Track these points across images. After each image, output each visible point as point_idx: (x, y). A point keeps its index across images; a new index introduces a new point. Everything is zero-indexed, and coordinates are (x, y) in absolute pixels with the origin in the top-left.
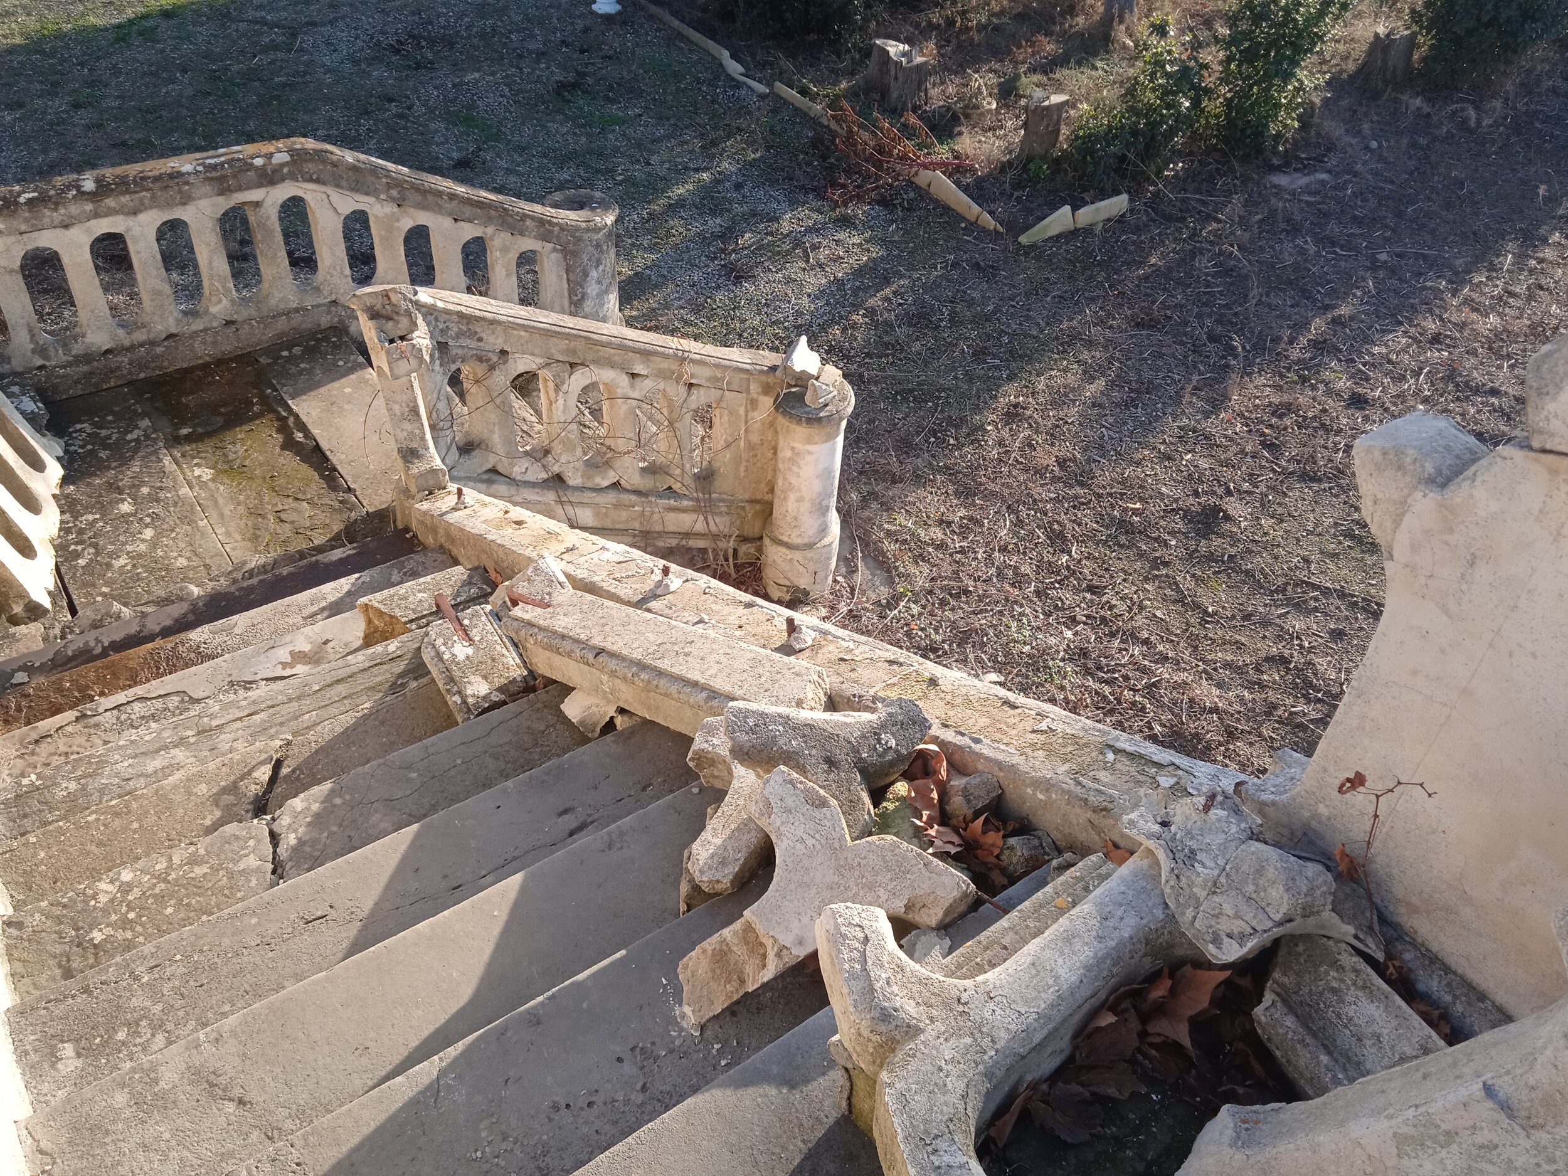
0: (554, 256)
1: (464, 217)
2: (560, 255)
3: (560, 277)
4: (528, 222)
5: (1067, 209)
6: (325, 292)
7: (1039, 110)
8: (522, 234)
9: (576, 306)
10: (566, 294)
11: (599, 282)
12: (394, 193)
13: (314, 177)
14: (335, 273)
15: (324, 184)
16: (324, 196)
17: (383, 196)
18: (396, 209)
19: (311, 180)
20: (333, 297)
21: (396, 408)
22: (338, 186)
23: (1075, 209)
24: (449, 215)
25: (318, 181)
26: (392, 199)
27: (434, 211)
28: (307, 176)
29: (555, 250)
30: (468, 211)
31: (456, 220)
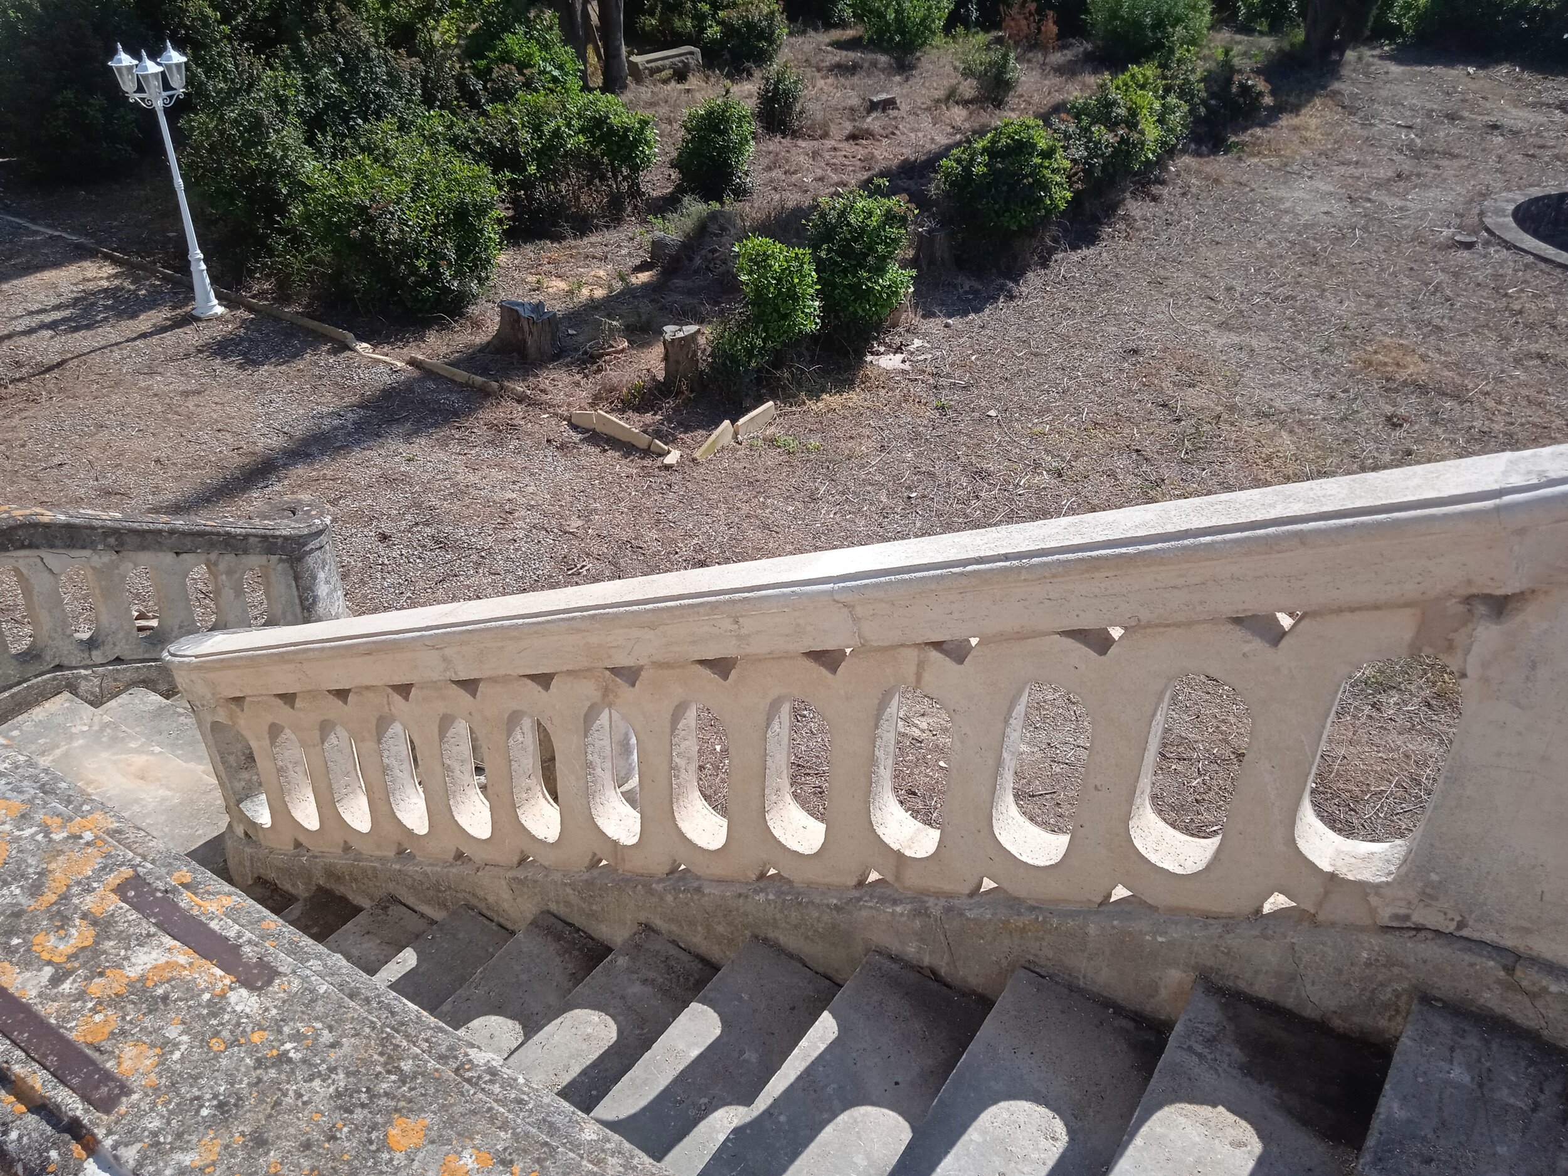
0: (280, 567)
1: (185, 549)
2: (286, 565)
3: (289, 586)
4: (251, 540)
5: (727, 422)
6: (48, 659)
7: (676, 343)
8: (246, 552)
9: (309, 611)
10: (297, 601)
11: (327, 582)
12: (112, 541)
13: (26, 543)
14: (56, 636)
15: (37, 547)
16: (38, 560)
17: (100, 547)
18: (114, 557)
19: (23, 547)
20: (57, 662)
21: (232, 759)
22: (52, 546)
23: (733, 422)
24: (171, 549)
25: (31, 546)
26: (109, 547)
27: (155, 550)
28: (18, 544)
29: (281, 560)
30: (188, 542)
31: (177, 554)
